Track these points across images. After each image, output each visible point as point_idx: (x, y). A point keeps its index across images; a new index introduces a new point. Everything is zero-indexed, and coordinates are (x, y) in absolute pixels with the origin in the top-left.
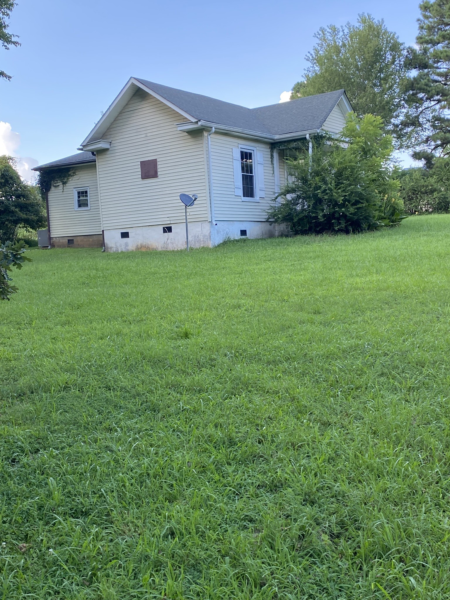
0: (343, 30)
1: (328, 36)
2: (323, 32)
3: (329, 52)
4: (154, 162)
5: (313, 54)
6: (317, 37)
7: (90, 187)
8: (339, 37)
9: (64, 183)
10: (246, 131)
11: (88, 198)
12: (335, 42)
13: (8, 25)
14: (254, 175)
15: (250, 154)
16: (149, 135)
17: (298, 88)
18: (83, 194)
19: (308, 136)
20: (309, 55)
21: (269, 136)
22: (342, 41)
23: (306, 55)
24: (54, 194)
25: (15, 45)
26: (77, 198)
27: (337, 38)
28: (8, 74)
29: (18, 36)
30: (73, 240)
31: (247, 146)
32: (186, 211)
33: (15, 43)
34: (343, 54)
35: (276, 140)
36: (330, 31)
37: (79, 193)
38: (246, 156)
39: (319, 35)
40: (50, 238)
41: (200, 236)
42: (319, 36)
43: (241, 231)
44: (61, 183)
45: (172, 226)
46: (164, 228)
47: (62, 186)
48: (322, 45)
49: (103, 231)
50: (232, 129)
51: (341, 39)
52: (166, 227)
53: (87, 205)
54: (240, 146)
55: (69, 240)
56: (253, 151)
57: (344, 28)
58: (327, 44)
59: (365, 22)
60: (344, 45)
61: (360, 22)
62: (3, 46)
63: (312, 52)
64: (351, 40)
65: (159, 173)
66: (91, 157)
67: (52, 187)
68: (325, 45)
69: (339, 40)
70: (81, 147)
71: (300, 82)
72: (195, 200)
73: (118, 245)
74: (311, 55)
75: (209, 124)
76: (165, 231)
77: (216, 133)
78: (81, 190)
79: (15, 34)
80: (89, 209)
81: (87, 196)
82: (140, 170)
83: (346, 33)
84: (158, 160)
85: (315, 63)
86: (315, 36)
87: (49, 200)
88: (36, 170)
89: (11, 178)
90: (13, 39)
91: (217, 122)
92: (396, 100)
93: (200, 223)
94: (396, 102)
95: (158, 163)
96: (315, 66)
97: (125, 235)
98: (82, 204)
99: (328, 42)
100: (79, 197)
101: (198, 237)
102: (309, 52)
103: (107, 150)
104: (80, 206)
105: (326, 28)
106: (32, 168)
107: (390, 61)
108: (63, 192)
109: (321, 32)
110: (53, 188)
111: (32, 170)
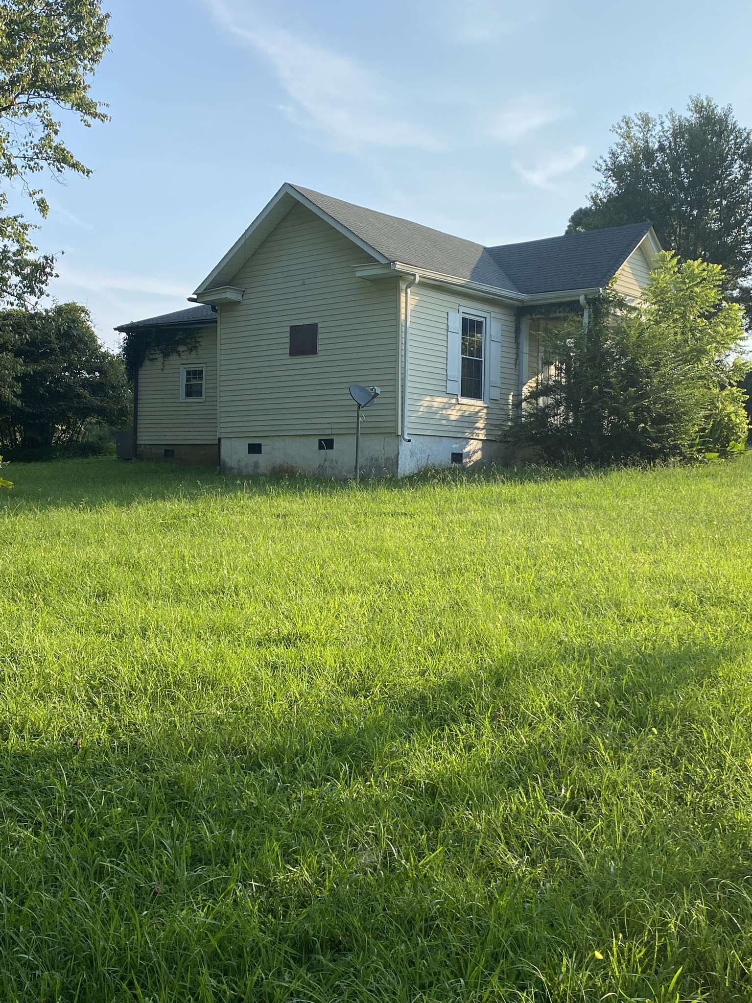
0: (662, 123)
1: (636, 132)
2: (627, 123)
3: (635, 158)
4: (313, 328)
5: (608, 160)
6: (617, 132)
7: (208, 364)
8: (654, 133)
9: (166, 355)
10: (474, 285)
11: (204, 382)
12: (647, 142)
13: (89, 86)
14: (483, 359)
15: (480, 324)
16: (307, 282)
17: (579, 218)
18: (194, 375)
19: (582, 299)
20: (601, 161)
21: (515, 295)
22: (659, 142)
23: (596, 162)
24: (150, 372)
25: (102, 120)
26: (185, 382)
27: (651, 135)
28: (87, 166)
29: (107, 105)
30: (173, 451)
31: (475, 311)
32: (358, 414)
33: (102, 117)
34: (658, 164)
35: (526, 302)
36: (640, 123)
37: (188, 373)
38: (470, 327)
39: (621, 129)
40: (136, 446)
41: (380, 460)
42: (619, 131)
43: (453, 454)
44: (161, 355)
45: (335, 438)
46: (320, 441)
47: (161, 360)
48: (625, 145)
49: (219, 439)
50: (449, 279)
51: (657, 137)
52: (323, 440)
53: (199, 394)
54: (462, 309)
55: (166, 451)
56: (484, 319)
57: (664, 119)
58: (632, 144)
59: (700, 112)
60: (661, 148)
61: (692, 111)
62: (81, 120)
63: (607, 157)
64: (675, 140)
65: (319, 348)
66: (209, 314)
67: (146, 360)
68: (629, 146)
69: (654, 140)
70: (195, 297)
71: (584, 208)
72: (374, 397)
73: (242, 464)
74: (605, 161)
75: (410, 269)
76: (321, 447)
77: (422, 285)
78: (192, 367)
79: (103, 102)
80: (203, 400)
81: (201, 379)
82: (288, 340)
83: (666, 129)
84: (320, 325)
85: (610, 176)
86: (613, 130)
87: (140, 381)
88: (120, 329)
89: (81, 340)
90: (99, 110)
91: (423, 265)
92: (747, 246)
93: (382, 437)
94: (746, 249)
95: (320, 331)
96: (610, 181)
97: (255, 449)
98: (192, 391)
99: (635, 141)
100: (188, 380)
101: (377, 460)
102: (601, 157)
103: (237, 303)
104: (189, 394)
105: (633, 117)
106: (116, 327)
107: (739, 178)
108: (163, 369)
109: (623, 125)
110: (147, 363)
111: (115, 329)
